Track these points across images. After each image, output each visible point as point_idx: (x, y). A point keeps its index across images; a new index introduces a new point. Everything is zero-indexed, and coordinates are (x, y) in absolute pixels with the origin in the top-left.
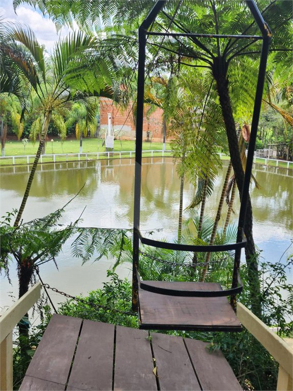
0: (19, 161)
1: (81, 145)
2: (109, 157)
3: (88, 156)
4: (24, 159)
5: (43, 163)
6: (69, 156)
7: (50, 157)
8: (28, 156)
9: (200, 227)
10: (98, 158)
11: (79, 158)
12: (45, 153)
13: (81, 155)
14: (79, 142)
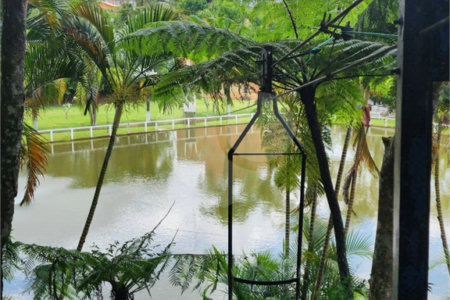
0: (59, 137)
1: (148, 109)
2: (189, 126)
3: (159, 124)
4: (66, 134)
5: (94, 138)
6: (131, 126)
7: (103, 129)
8: (72, 129)
9: (311, 236)
10: (173, 126)
11: (146, 129)
12: (97, 122)
13: (148, 125)
14: (145, 105)
